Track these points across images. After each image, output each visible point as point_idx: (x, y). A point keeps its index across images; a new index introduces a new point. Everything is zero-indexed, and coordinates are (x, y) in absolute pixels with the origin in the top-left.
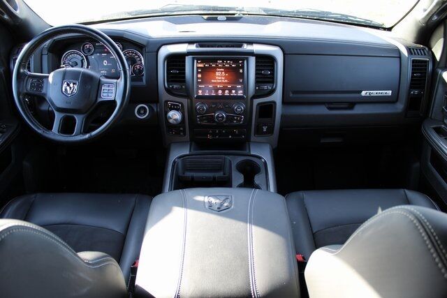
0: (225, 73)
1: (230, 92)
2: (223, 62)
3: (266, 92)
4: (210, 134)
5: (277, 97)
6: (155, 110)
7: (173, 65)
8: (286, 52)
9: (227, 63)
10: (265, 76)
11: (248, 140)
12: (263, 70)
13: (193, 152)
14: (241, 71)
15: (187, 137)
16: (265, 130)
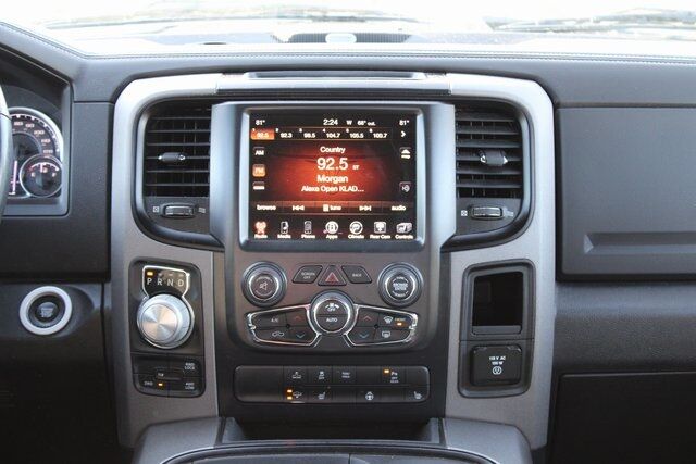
0: (351, 162)
1: (368, 228)
2: (342, 123)
3: (498, 229)
4: (296, 386)
5: (536, 246)
6: (97, 304)
7: (167, 138)
8: (562, 99)
9: (355, 128)
10: (491, 174)
11: (435, 410)
12: (485, 150)
13: (229, 443)
14: (406, 154)
15: (210, 399)
16: (497, 371)
